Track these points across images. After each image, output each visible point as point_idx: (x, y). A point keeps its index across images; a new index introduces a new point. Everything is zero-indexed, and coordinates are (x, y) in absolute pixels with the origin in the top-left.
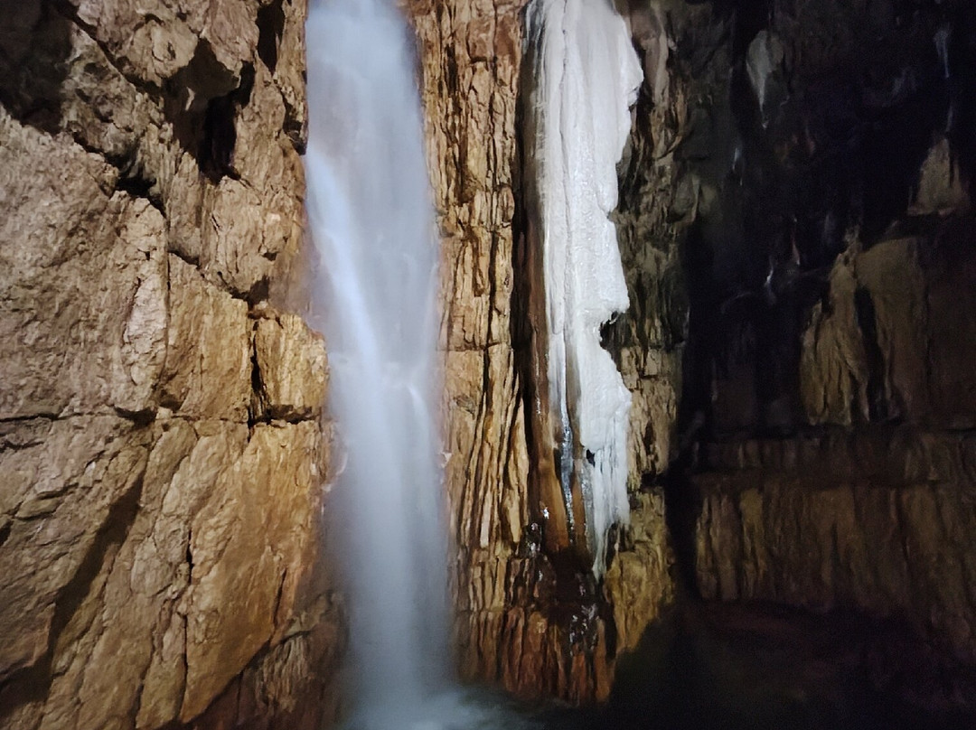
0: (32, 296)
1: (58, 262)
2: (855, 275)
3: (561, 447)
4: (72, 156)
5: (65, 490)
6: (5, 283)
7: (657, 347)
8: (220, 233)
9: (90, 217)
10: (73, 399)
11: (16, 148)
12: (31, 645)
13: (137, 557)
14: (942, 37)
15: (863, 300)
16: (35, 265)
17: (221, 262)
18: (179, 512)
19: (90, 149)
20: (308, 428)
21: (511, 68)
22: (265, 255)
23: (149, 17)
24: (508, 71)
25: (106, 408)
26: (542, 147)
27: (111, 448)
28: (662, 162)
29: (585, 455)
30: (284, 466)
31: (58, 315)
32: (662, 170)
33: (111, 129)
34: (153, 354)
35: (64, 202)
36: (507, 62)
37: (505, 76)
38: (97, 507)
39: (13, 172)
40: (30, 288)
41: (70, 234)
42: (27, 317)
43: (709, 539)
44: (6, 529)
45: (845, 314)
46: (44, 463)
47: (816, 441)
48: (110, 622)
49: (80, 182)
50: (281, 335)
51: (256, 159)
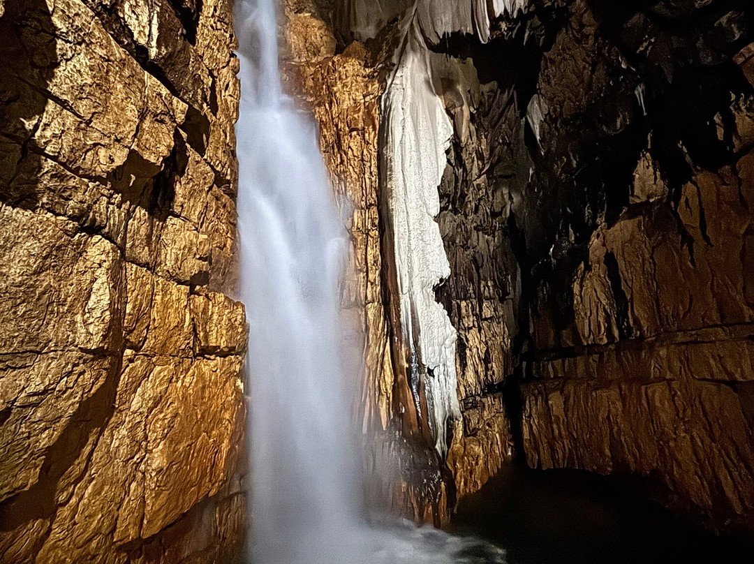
0: (21, 291)
1: (37, 272)
2: (604, 245)
3: (410, 367)
4: (45, 219)
5: (45, 391)
6: (4, 285)
7: (489, 299)
8: (167, 248)
9: (59, 248)
10: (50, 343)
11: (10, 219)
12: (27, 478)
13: (115, 437)
14: (639, 91)
15: (610, 260)
16: (22, 275)
17: (168, 265)
18: (141, 410)
19: (57, 215)
20: (233, 360)
21: (373, 133)
22: (200, 259)
23: (95, 145)
24: (371, 136)
25: (73, 348)
26: (390, 179)
27: (78, 369)
28: (478, 181)
29: (426, 371)
30: (216, 383)
31: (38, 299)
32: (478, 185)
33: (71, 203)
34: (102, 318)
35: (40, 243)
36: (371, 130)
37: (369, 139)
38: (70, 402)
39: (9, 230)
40: (20, 286)
41: (45, 258)
42: (19, 301)
43: (531, 427)
44: (7, 412)
45: (599, 269)
46: (32, 377)
47: (596, 357)
48: (96, 475)
49: (51, 232)
50: (209, 305)
51: (191, 204)
